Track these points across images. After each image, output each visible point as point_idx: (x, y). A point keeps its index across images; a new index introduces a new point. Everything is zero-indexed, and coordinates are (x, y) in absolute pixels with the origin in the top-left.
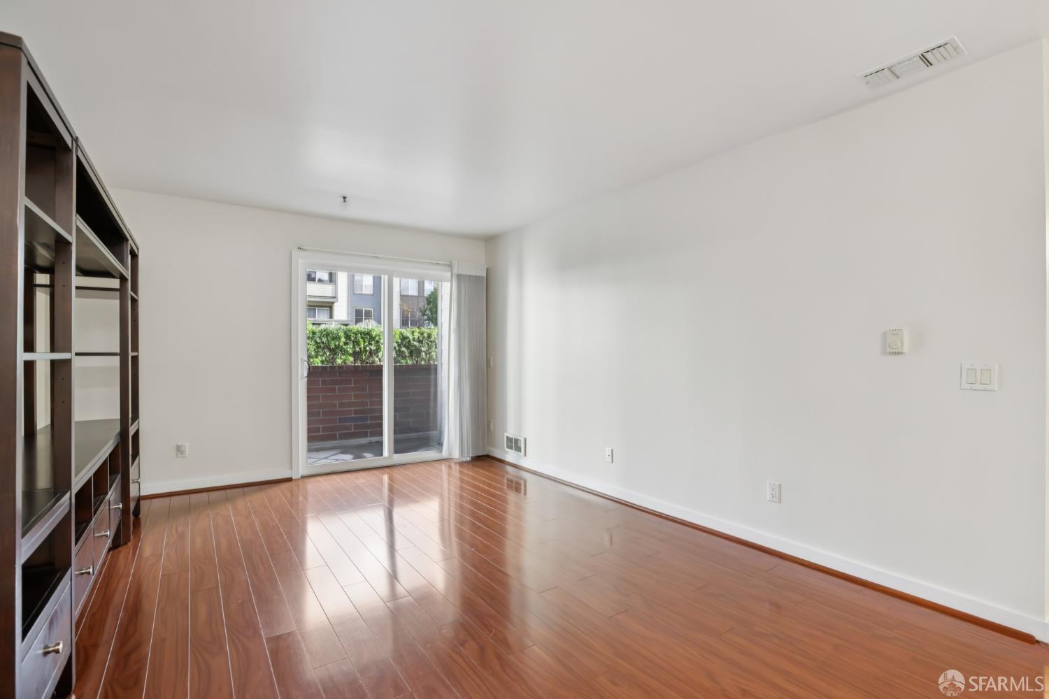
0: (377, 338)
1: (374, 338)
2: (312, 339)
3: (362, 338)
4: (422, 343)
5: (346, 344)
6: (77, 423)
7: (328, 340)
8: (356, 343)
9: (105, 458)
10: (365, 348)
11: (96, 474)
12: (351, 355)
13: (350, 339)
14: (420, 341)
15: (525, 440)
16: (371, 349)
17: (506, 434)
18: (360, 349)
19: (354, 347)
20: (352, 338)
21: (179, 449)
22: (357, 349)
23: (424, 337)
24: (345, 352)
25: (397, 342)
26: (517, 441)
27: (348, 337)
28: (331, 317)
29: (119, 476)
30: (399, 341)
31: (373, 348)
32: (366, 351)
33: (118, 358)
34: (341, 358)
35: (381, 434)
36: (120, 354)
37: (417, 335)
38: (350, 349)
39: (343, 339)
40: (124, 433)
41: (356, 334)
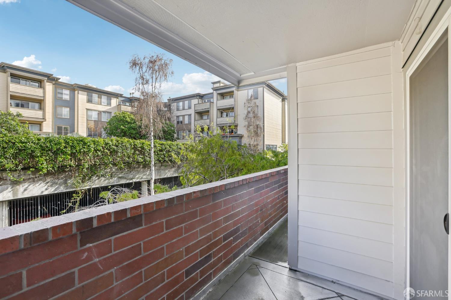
4: (118, 147)
5: (65, 147)
7: (51, 145)
13: (68, 144)
14: (117, 146)
18: (76, 151)
22: (74, 151)
23: (119, 143)
24: (64, 153)
25: (102, 147)
28: (40, 130)
30: (104, 145)
37: (114, 142)
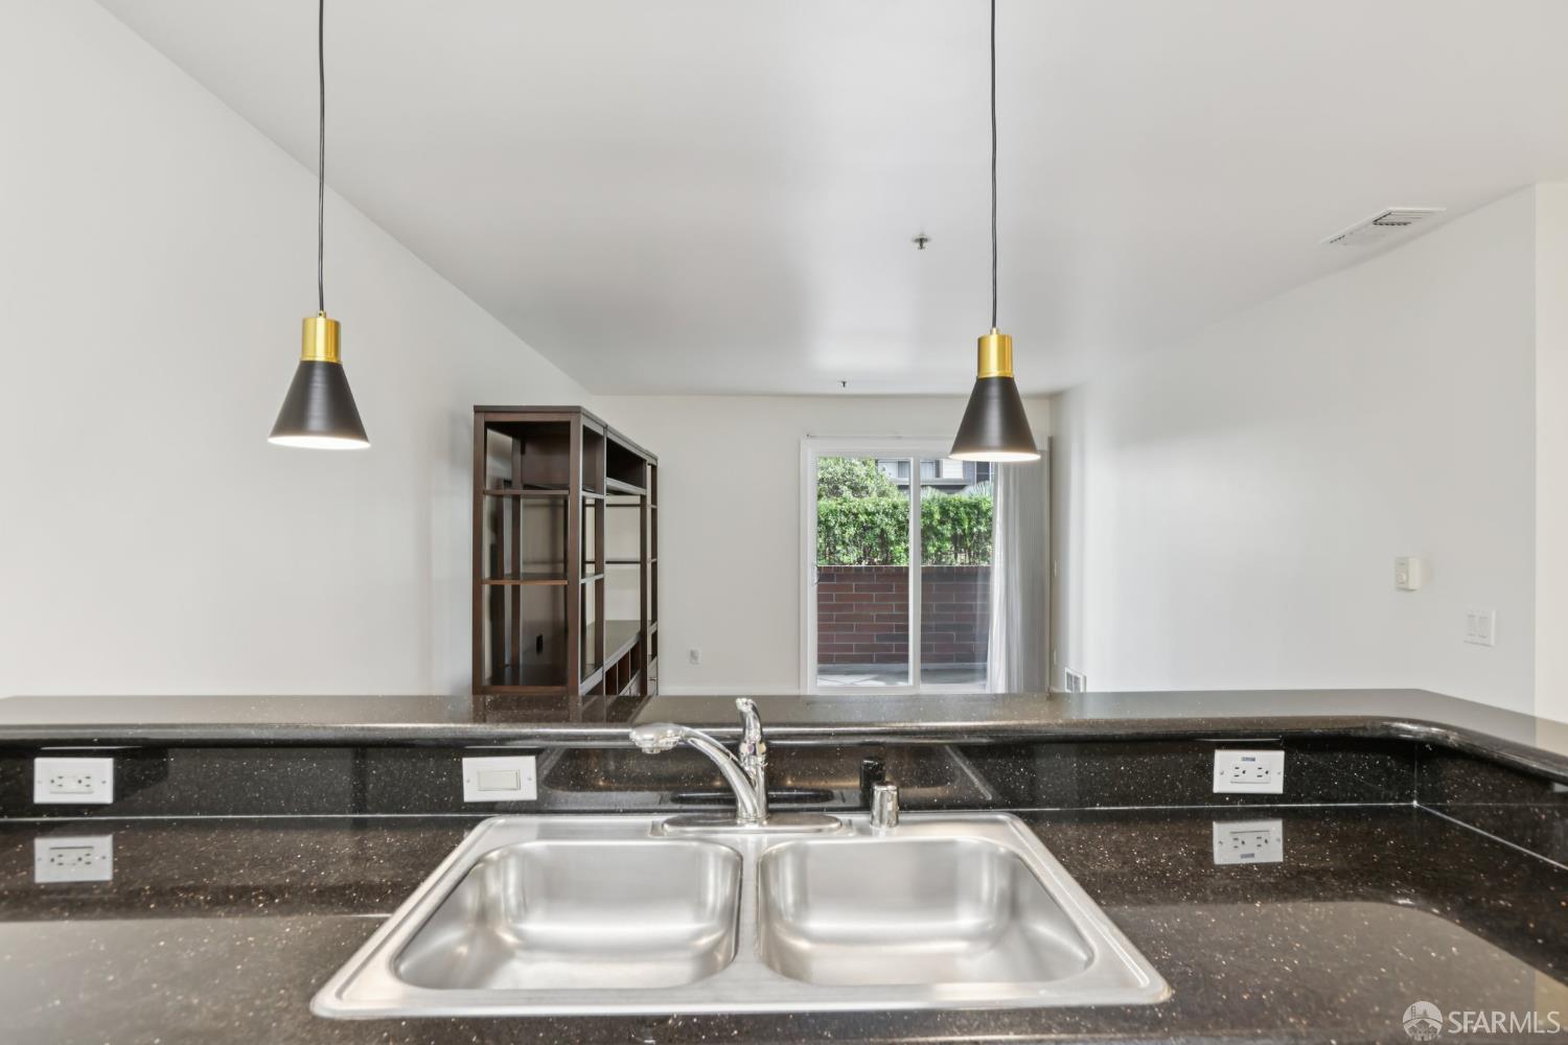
0: (990, 514)
1: (986, 513)
2: (892, 516)
3: (968, 514)
5: (942, 523)
6: (609, 622)
8: (957, 521)
9: (625, 653)
10: (971, 528)
11: (620, 662)
12: (948, 540)
15: (1085, 678)
16: (979, 531)
17: (1067, 670)
18: (964, 530)
19: (954, 528)
20: (952, 514)
21: (693, 655)
26: (1077, 678)
27: (944, 512)
29: (639, 672)
31: (983, 529)
32: (972, 534)
33: (639, 566)
34: (934, 546)
35: (905, 659)
36: (640, 563)
38: (947, 530)
39: (937, 516)
40: (643, 634)
41: (958, 508)
